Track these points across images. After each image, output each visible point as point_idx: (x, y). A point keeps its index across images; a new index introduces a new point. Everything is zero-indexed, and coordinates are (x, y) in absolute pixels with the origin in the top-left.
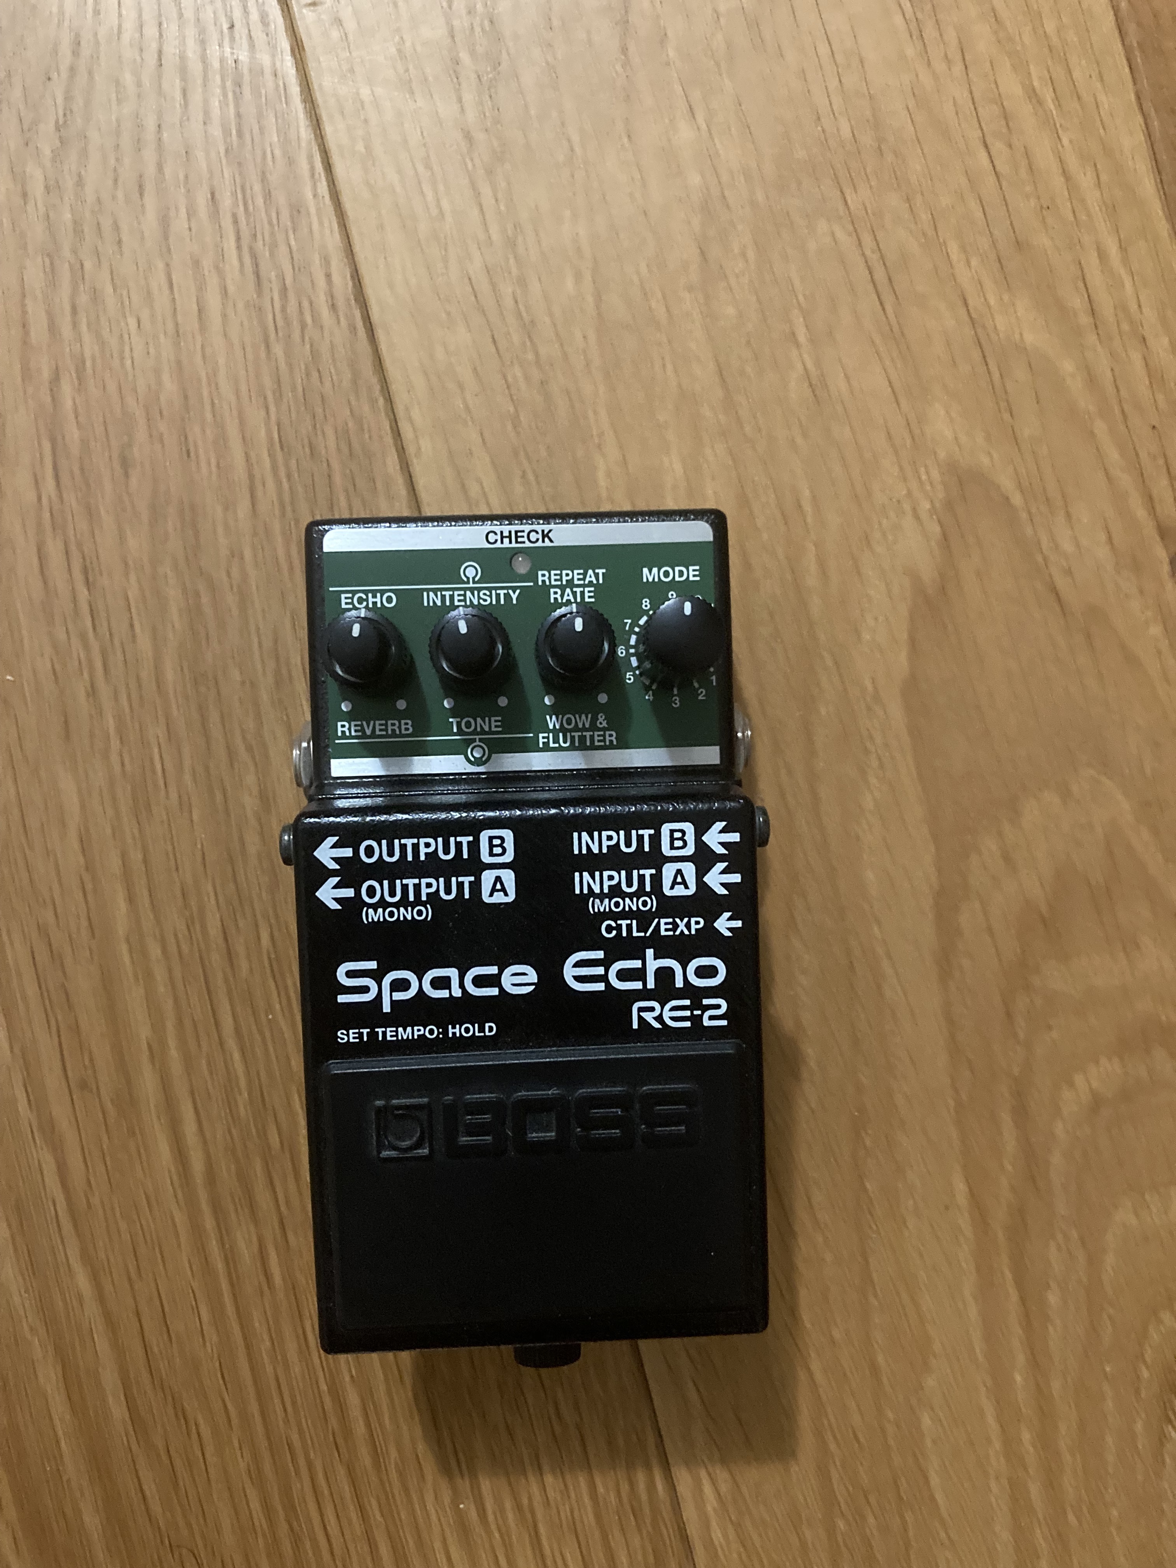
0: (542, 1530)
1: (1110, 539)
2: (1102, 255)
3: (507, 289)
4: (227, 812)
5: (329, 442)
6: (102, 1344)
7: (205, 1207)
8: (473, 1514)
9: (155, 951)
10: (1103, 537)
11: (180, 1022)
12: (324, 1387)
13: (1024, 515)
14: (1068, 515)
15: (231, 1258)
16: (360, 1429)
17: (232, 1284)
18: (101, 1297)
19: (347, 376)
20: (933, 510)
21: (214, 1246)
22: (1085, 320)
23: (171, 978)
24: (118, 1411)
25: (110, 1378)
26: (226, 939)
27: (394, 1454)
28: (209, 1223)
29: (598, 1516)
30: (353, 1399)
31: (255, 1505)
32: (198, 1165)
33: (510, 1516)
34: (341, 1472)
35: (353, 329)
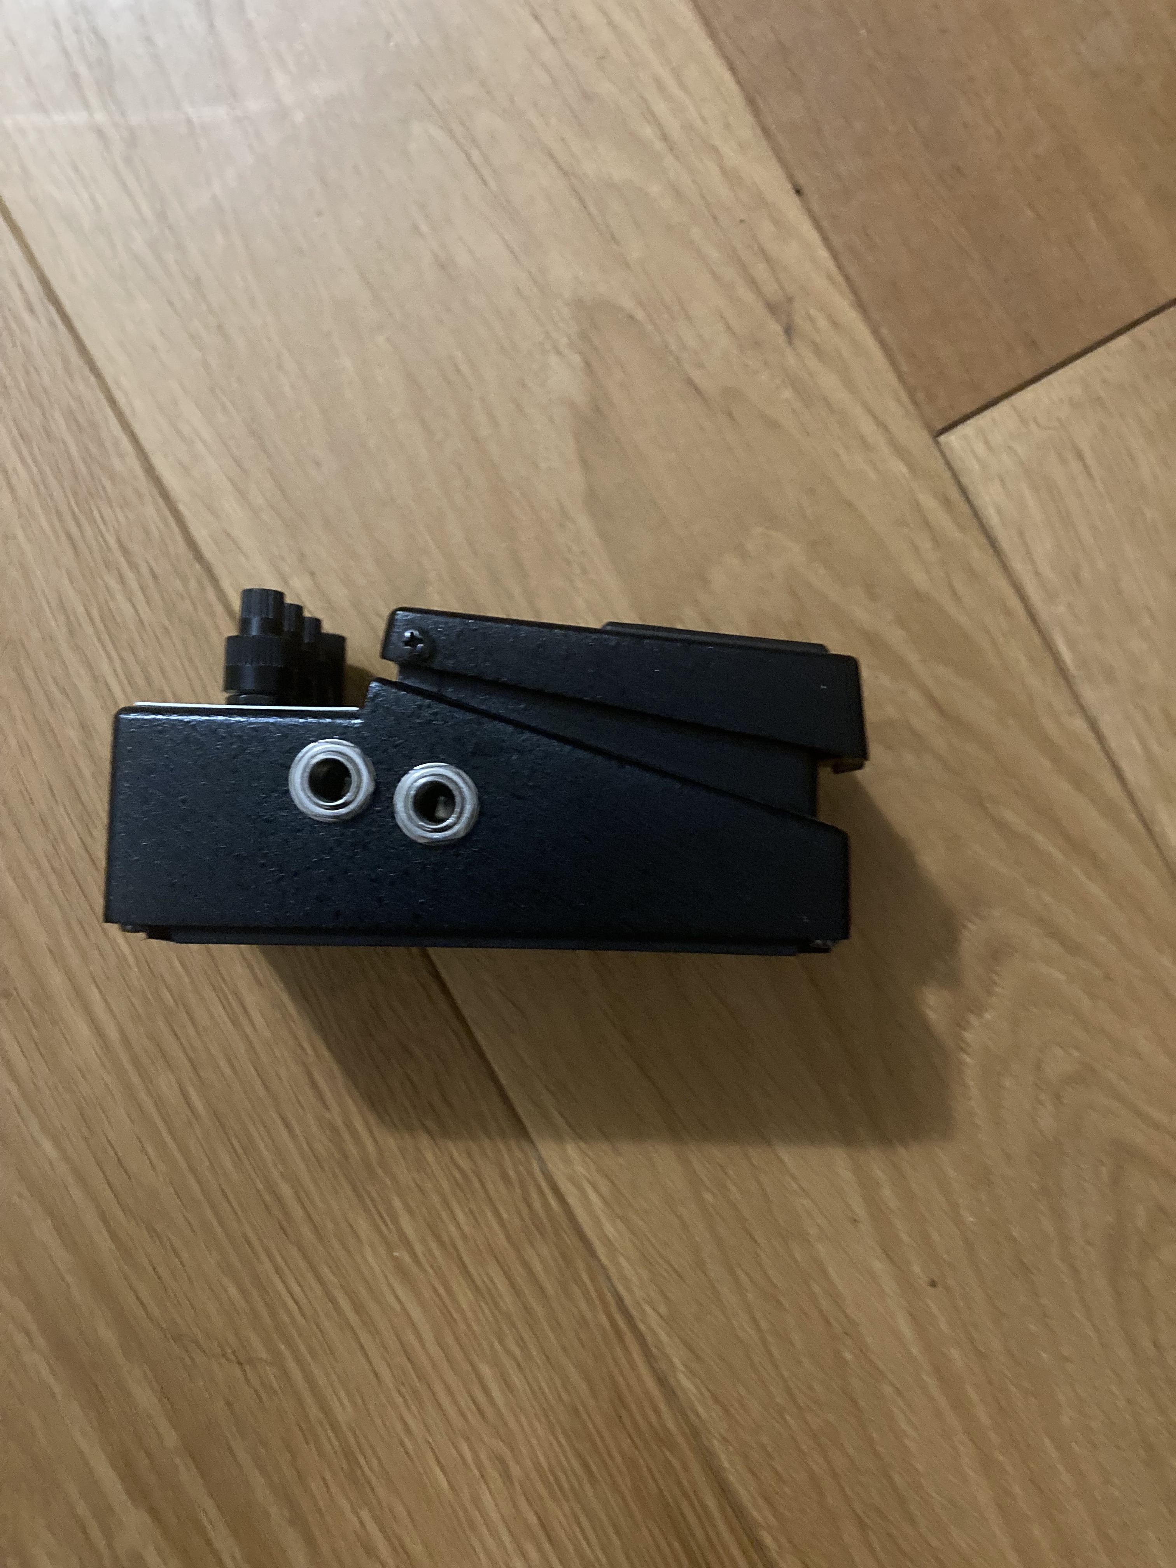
0: (466, 1259)
1: (729, 328)
2: (661, 87)
3: (170, 258)
4: (59, 746)
5: (60, 426)
6: (77, 1193)
7: (129, 1067)
8: (407, 1258)
9: (33, 874)
10: (721, 327)
11: (68, 925)
12: (260, 1186)
13: (650, 327)
14: (688, 317)
15: (159, 1103)
16: (298, 1212)
17: (165, 1121)
18: (66, 1158)
19: (59, 366)
20: (571, 345)
21: (142, 1095)
22: (659, 146)
23: (52, 892)
24: (103, 1241)
25: (91, 1219)
26: (86, 849)
27: (330, 1226)
28: (135, 1079)
29: (508, 1237)
30: (286, 1190)
31: (233, 1291)
32: (112, 1033)
33: (437, 1253)
34: (294, 1250)
35: (52, 323)
